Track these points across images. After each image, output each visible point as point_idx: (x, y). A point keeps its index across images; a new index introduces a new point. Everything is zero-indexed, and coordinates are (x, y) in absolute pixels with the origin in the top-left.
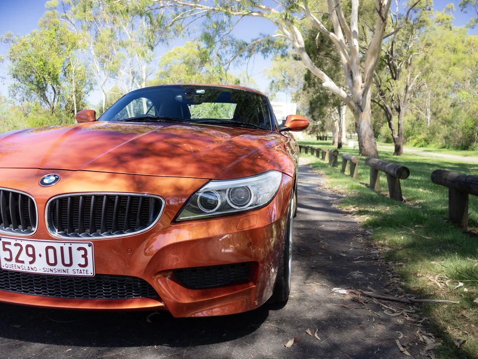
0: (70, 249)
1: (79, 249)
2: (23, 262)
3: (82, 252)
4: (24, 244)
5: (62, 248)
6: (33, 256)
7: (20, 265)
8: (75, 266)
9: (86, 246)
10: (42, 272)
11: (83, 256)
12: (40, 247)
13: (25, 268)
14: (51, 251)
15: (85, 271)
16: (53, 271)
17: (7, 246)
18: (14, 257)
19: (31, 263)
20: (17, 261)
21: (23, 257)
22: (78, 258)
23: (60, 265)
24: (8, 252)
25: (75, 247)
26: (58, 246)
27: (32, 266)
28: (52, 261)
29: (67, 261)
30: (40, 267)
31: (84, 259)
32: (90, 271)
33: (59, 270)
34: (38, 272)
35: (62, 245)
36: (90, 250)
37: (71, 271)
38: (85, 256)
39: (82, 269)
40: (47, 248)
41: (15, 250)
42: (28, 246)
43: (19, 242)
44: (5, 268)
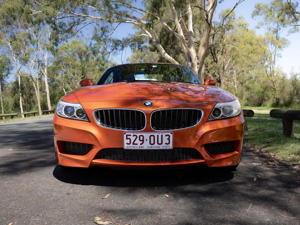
0: (162, 135)
1: (166, 136)
2: (137, 144)
3: (168, 137)
4: (138, 135)
5: (158, 136)
6: (143, 141)
7: (135, 146)
8: (164, 144)
9: (169, 134)
10: (147, 148)
11: (168, 139)
12: (147, 135)
13: (138, 147)
14: (152, 138)
15: (168, 147)
16: (153, 147)
17: (128, 137)
18: (132, 142)
19: (141, 144)
20: (134, 144)
21: (138, 141)
22: (165, 140)
23: (156, 145)
24: (129, 140)
25: (164, 135)
26: (156, 135)
27: (142, 146)
28: (152, 142)
29: (160, 142)
30: (146, 146)
31: (168, 140)
32: (171, 146)
33: (156, 147)
34: (145, 148)
35: (158, 134)
36: (171, 136)
37: (161, 147)
38: (169, 139)
39: (167, 145)
40: (150, 136)
41: (133, 139)
42: (140, 136)
43: (135, 134)
44: (126, 148)
